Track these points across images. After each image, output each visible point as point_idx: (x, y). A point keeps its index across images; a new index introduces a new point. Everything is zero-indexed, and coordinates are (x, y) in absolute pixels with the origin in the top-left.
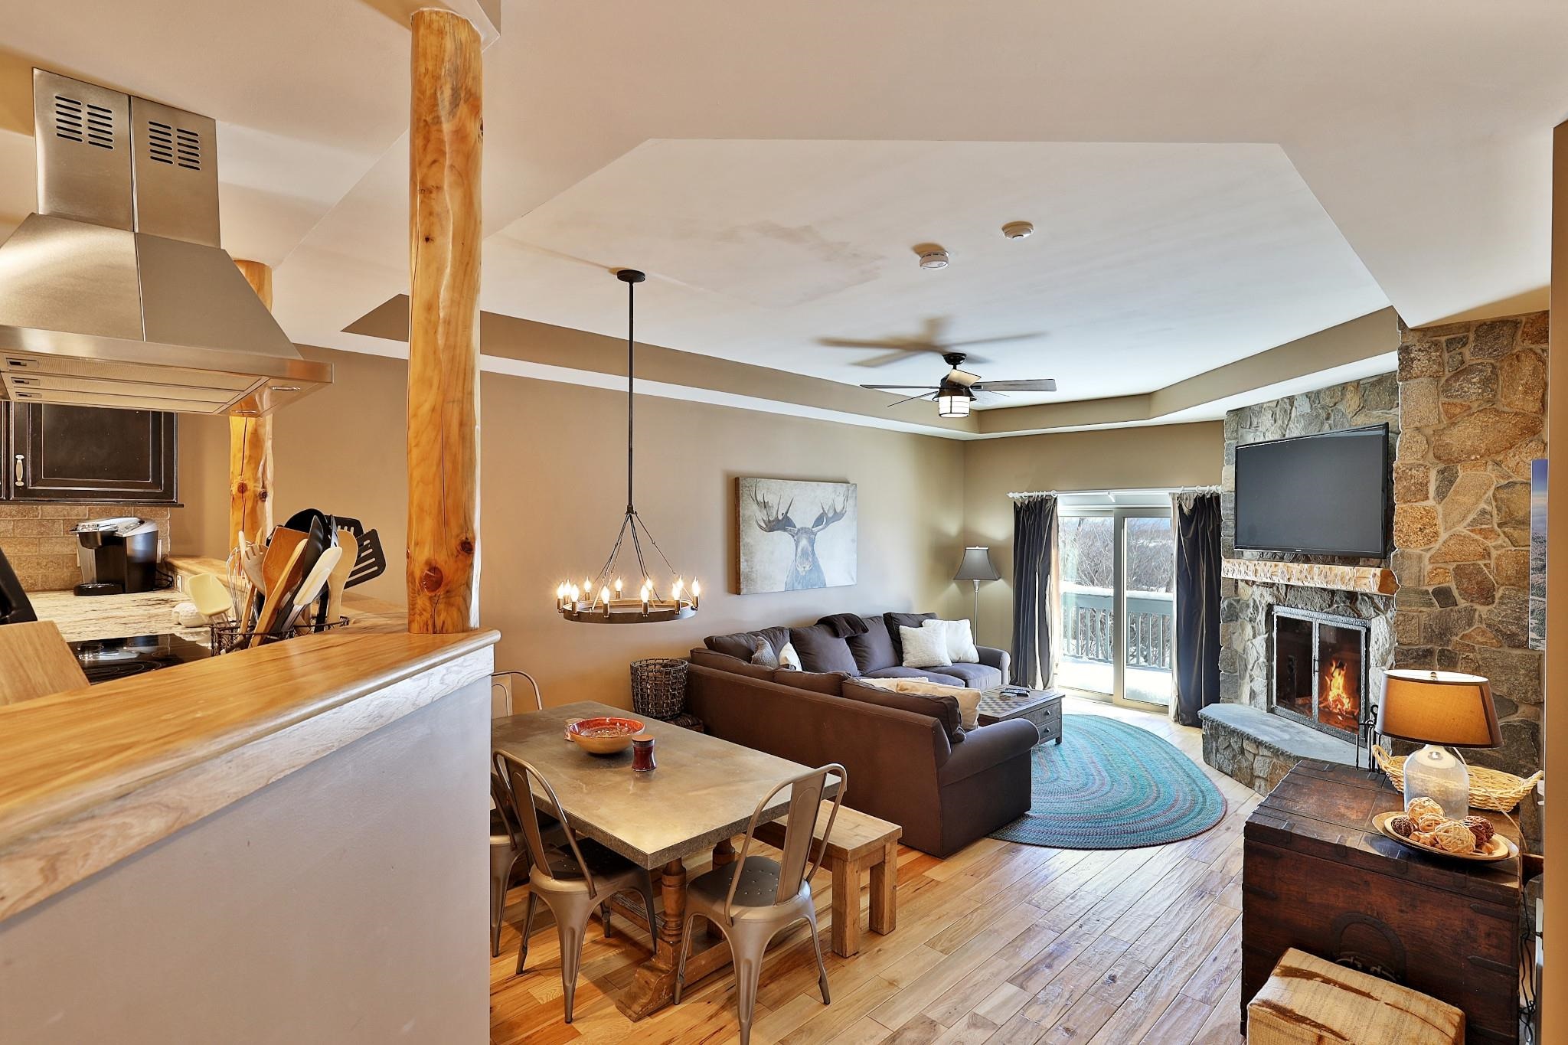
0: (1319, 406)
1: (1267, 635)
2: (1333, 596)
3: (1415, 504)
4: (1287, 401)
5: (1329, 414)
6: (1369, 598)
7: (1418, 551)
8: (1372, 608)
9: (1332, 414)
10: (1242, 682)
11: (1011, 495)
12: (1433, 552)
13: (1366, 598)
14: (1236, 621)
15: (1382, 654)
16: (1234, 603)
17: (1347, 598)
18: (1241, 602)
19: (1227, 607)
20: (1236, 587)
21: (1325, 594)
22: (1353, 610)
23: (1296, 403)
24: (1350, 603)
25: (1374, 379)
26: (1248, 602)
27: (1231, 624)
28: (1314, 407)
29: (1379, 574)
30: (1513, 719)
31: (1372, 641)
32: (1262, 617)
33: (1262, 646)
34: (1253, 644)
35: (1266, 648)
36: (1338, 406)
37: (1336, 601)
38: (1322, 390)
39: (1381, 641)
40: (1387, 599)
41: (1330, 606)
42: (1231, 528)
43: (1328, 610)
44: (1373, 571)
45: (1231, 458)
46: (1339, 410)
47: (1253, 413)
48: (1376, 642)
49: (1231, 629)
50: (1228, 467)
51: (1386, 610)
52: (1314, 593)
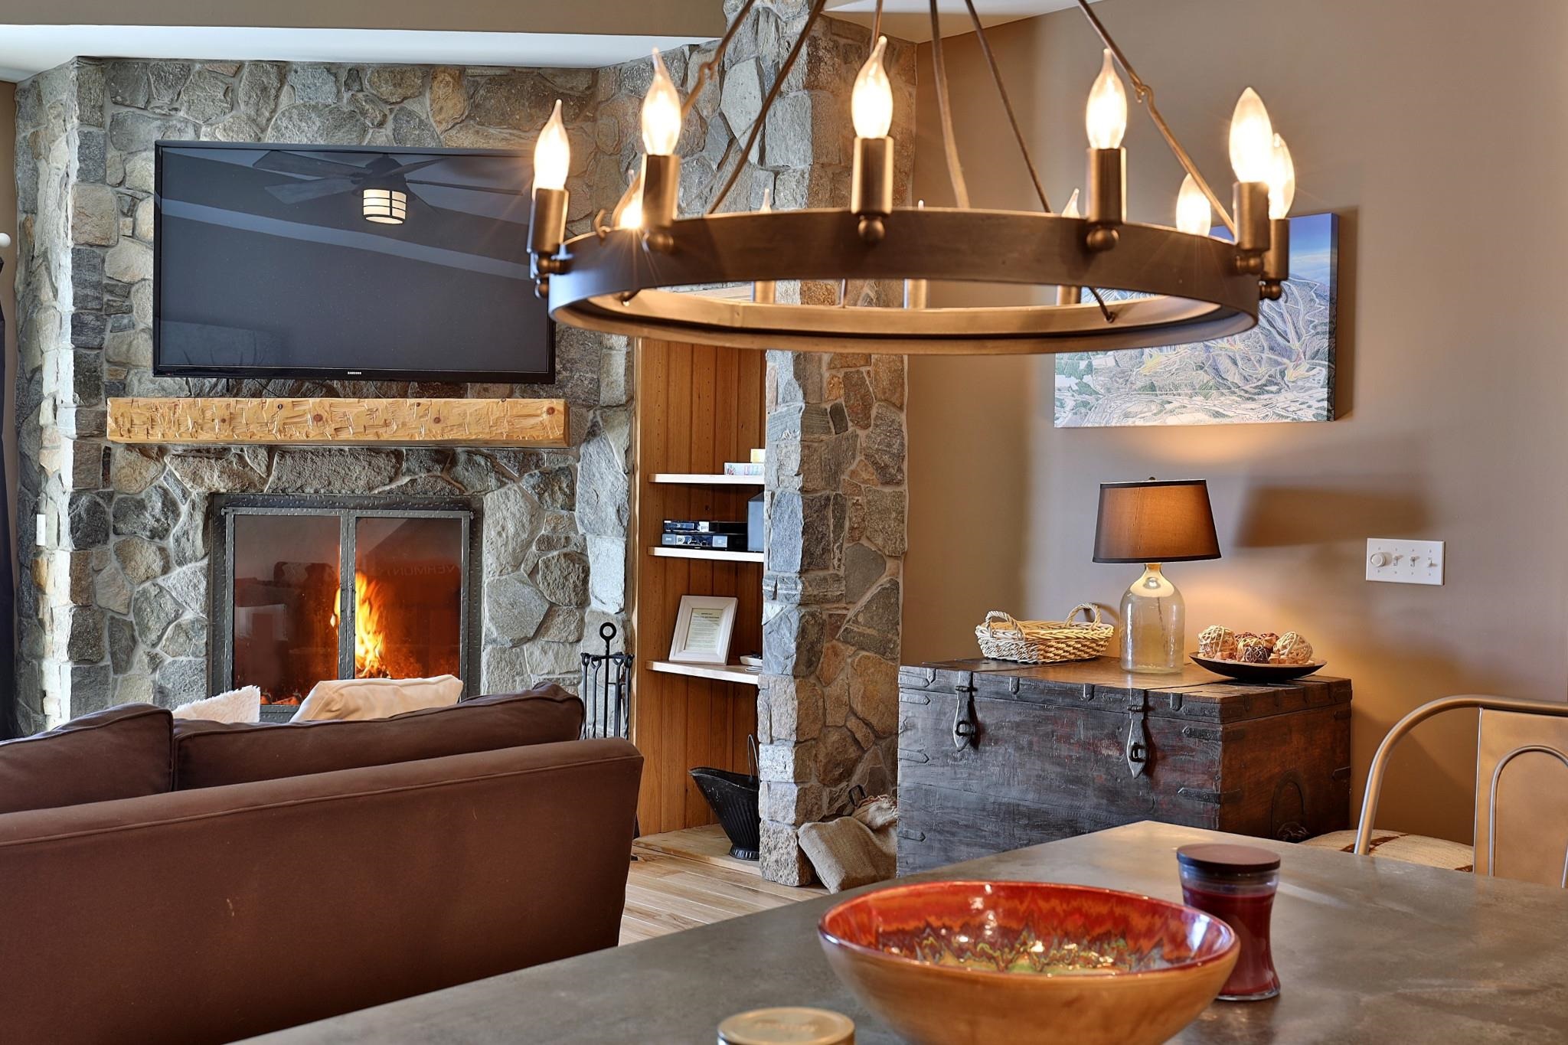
0: (360, 95)
1: (206, 561)
2: (399, 461)
4: (273, 70)
5: (385, 116)
6: (486, 457)
8: (493, 474)
9: (391, 118)
10: (120, 677)
13: (478, 458)
14: (105, 542)
15: (514, 550)
16: (101, 501)
17: (438, 462)
18: (119, 496)
19: (88, 511)
20: (106, 466)
21: (381, 461)
22: (450, 484)
23: (292, 78)
24: (442, 471)
25: (498, 72)
26: (143, 495)
27: (94, 550)
28: (346, 96)
29: (561, 408)
30: (884, 580)
31: (489, 532)
32: (189, 523)
33: (195, 586)
34: (161, 589)
35: (207, 589)
36: (411, 105)
37: (408, 470)
38: (369, 65)
39: (511, 529)
40: (526, 457)
41: (391, 480)
42: (93, 329)
43: (387, 488)
44: (546, 403)
45: (92, 169)
46: (410, 114)
47: (159, 77)
48: (499, 534)
49: (94, 563)
50: (84, 186)
51: (521, 476)
52: (350, 460)
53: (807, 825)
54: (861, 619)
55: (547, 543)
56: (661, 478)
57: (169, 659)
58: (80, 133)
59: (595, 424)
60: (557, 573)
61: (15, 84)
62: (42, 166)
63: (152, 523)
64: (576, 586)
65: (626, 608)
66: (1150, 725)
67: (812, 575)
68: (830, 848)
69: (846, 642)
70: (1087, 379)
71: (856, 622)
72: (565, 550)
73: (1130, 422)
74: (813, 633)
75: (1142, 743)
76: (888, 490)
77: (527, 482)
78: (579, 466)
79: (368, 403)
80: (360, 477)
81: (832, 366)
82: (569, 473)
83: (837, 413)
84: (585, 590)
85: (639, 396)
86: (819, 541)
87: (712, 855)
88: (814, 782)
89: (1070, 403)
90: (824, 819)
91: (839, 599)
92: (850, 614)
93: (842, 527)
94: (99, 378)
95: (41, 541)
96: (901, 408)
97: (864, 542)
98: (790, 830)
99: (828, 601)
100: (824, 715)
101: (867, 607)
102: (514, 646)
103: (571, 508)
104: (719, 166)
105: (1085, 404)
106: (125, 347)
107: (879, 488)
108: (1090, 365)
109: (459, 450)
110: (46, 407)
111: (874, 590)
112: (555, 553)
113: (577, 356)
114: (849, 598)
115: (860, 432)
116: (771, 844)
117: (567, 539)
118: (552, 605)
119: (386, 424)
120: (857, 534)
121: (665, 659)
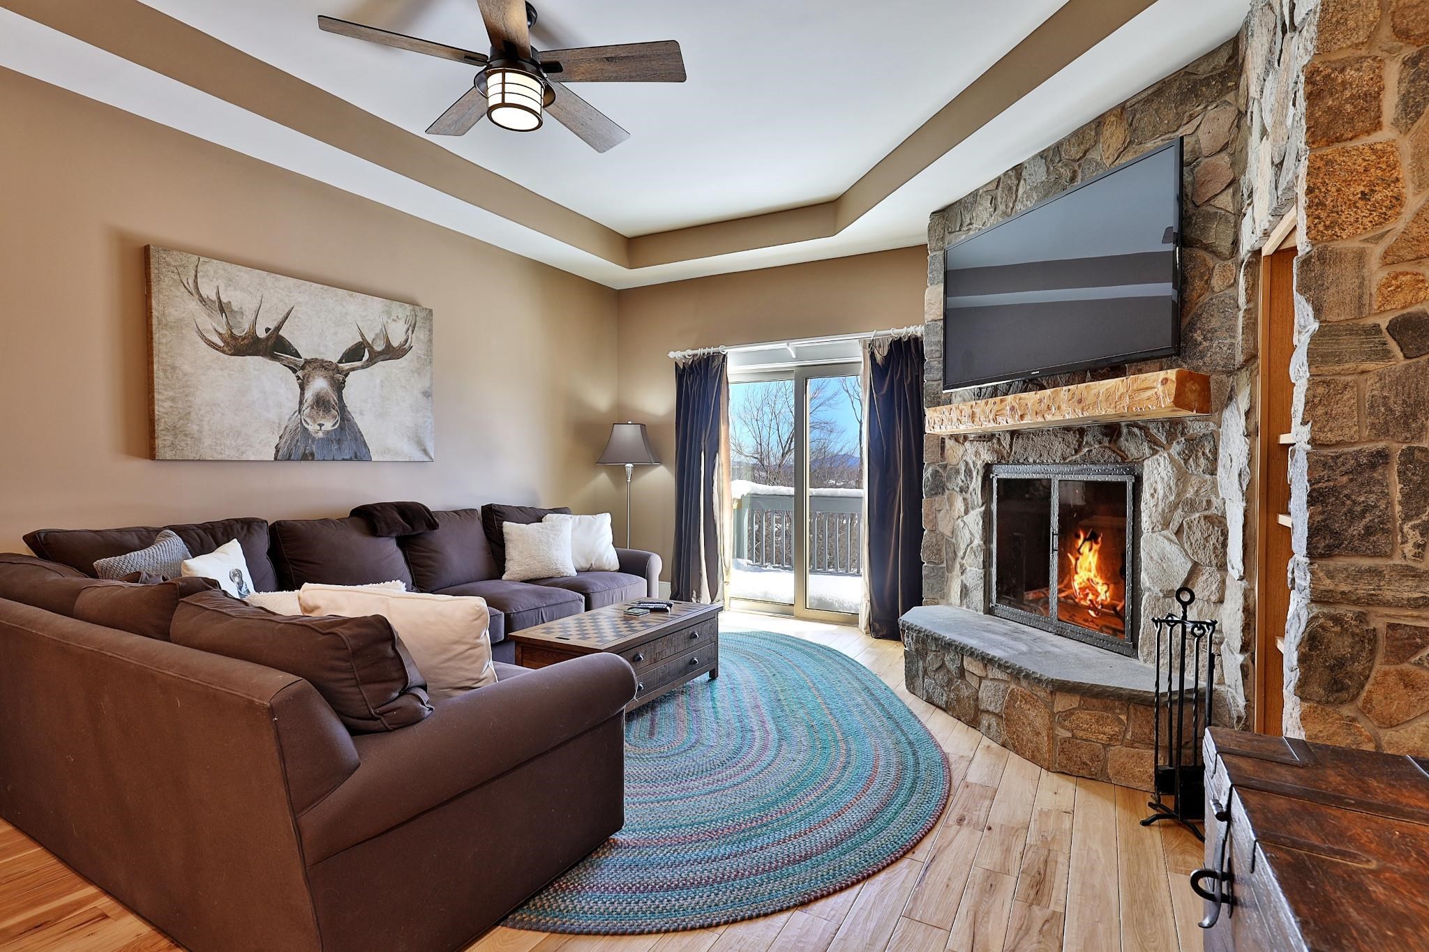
0: (1060, 165)
1: (983, 508)
2: (1082, 436)
3: (1349, 145)
4: (1014, 173)
5: (1075, 172)
6: (1140, 428)
7: (1356, 244)
8: (1146, 444)
9: (1080, 171)
10: (950, 575)
11: (672, 355)
12: (1388, 241)
13: (1136, 430)
14: (943, 494)
15: (1163, 511)
16: (940, 470)
17: (1105, 435)
18: (949, 467)
19: (932, 476)
20: (943, 448)
21: (1071, 437)
22: (1114, 452)
23: (1024, 173)
24: (1110, 442)
25: (1150, 92)
26: (958, 466)
27: (936, 498)
28: (1051, 169)
29: (1175, 378)
31: (1146, 494)
32: (976, 483)
33: (978, 524)
34: (965, 523)
35: (984, 526)
36: (1091, 155)
37: (1087, 443)
38: (1066, 139)
39: (1161, 492)
40: (1171, 426)
41: (1076, 452)
43: (1074, 457)
44: (1162, 374)
45: (936, 275)
46: (1092, 161)
47: (965, 208)
48: (1152, 495)
49: (937, 506)
50: (933, 287)
51: (1170, 443)
52: (1053, 437)
55: (1192, 506)
57: (968, 568)
59: (1229, 388)
60: (1198, 535)
63: (961, 483)
64: (1215, 548)
65: (1247, 576)
67: (1338, 563)
72: (1206, 513)
77: (1175, 449)
78: (1221, 431)
79: (1039, 394)
80: (1058, 450)
81: (1389, 260)
82: (1210, 438)
83: (1408, 327)
84: (1225, 554)
86: (1355, 516)
91: (1416, 603)
94: (939, 397)
99: (1387, 604)
102: (1165, 597)
103: (1214, 473)
109: (1123, 424)
112: (1197, 515)
117: (1209, 502)
118: (1195, 563)
119: (1048, 409)
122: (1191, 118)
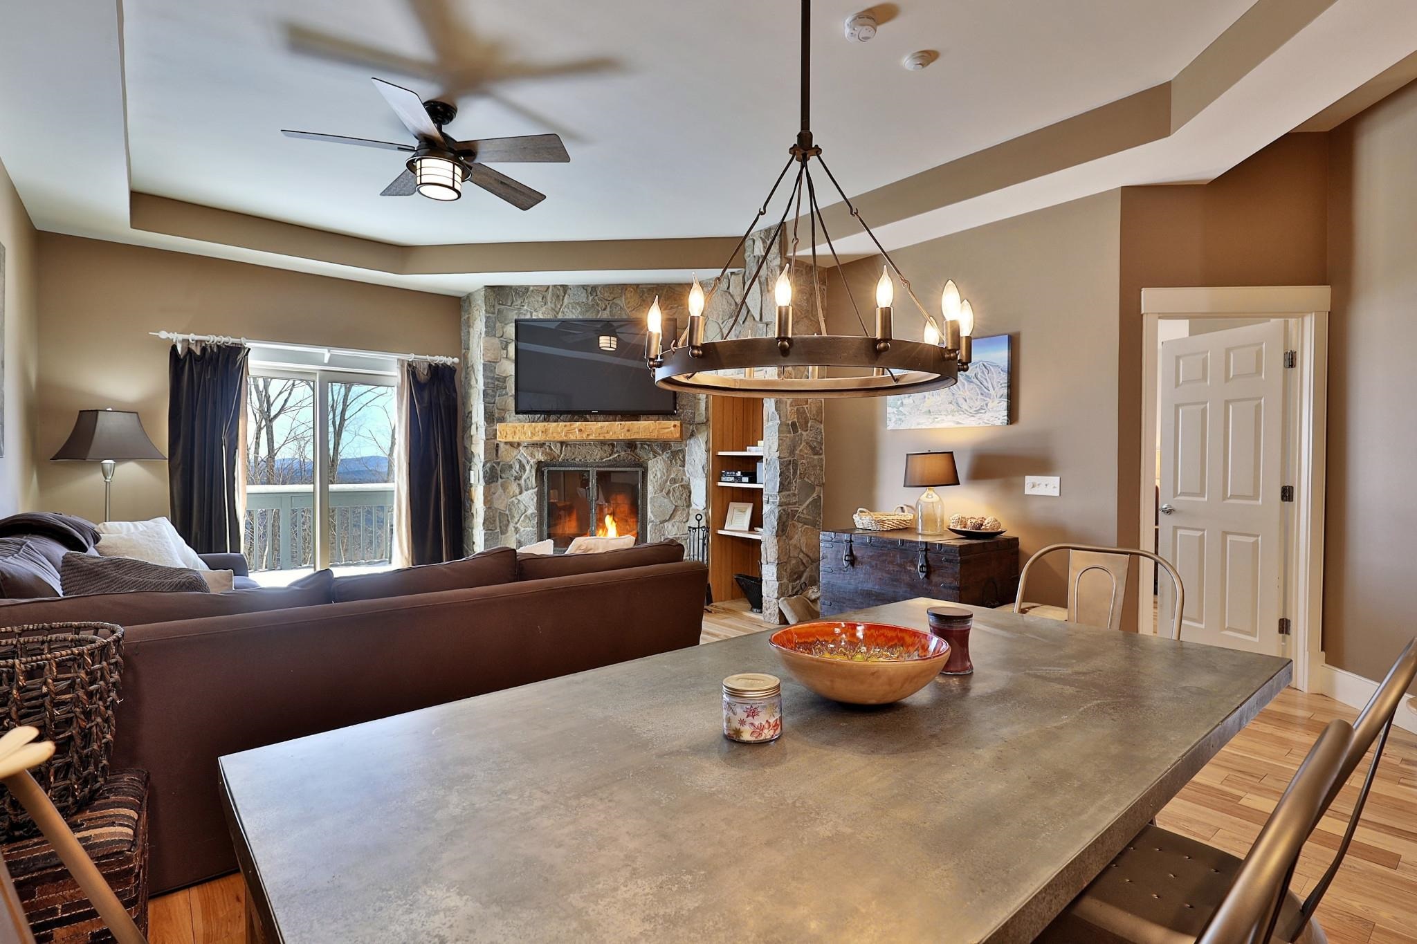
0: (596, 297)
1: (536, 489)
2: (614, 447)
4: (561, 289)
5: (606, 305)
6: (649, 445)
8: (651, 452)
9: (609, 306)
10: (503, 536)
13: (645, 446)
14: (497, 482)
15: (660, 483)
16: (495, 465)
17: (628, 447)
18: (501, 463)
19: (490, 469)
20: (497, 451)
21: (606, 448)
22: (634, 456)
23: (569, 291)
24: (631, 451)
25: (653, 286)
26: (511, 463)
27: (492, 485)
28: (591, 298)
29: (679, 425)
30: (815, 495)
31: (650, 476)
32: (530, 474)
33: (532, 500)
34: (519, 501)
35: (537, 500)
36: (616, 301)
37: (617, 451)
38: (600, 285)
39: (659, 475)
40: (665, 445)
41: (610, 455)
42: (491, 396)
43: (609, 459)
44: (673, 423)
45: (491, 331)
46: (617, 304)
47: (516, 293)
48: (654, 477)
49: (493, 490)
50: (488, 338)
51: (663, 453)
52: (594, 447)
53: (782, 598)
54: (805, 512)
55: (674, 481)
56: (720, 453)
57: (522, 529)
58: (486, 317)
59: (693, 431)
60: (678, 493)
61: (460, 298)
62: (471, 330)
63: (515, 474)
64: (686, 498)
65: (707, 508)
66: (928, 557)
67: (784, 493)
68: (792, 609)
69: (798, 521)
70: (901, 409)
71: (802, 513)
72: (682, 484)
73: (919, 427)
74: (784, 518)
75: (925, 564)
76: (816, 457)
77: (665, 456)
78: (687, 449)
79: (600, 424)
80: (597, 455)
81: (791, 405)
82: (683, 451)
83: (794, 424)
84: (690, 500)
85: (711, 419)
86: (786, 479)
87: (745, 611)
88: (785, 581)
89: (893, 420)
90: (790, 596)
91: (795, 503)
92: (800, 510)
93: (796, 473)
94: (493, 415)
95: (472, 482)
96: (821, 423)
97: (806, 479)
98: (775, 601)
99: (791, 504)
100: (789, 552)
101: (808, 505)
102: (661, 523)
103: (684, 466)
104: (744, 322)
105: (900, 419)
106: (504, 403)
107: (812, 456)
108: (902, 403)
109: (638, 442)
110: (474, 427)
111: (811, 499)
112: (677, 485)
113: (685, 403)
114: (800, 503)
115: (803, 433)
116: (768, 606)
117: (682, 479)
118: (676, 506)
119: (608, 432)
120: (803, 476)
121: (723, 529)
122: (672, 308)
